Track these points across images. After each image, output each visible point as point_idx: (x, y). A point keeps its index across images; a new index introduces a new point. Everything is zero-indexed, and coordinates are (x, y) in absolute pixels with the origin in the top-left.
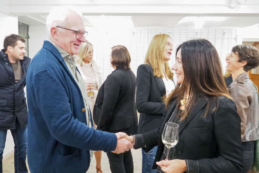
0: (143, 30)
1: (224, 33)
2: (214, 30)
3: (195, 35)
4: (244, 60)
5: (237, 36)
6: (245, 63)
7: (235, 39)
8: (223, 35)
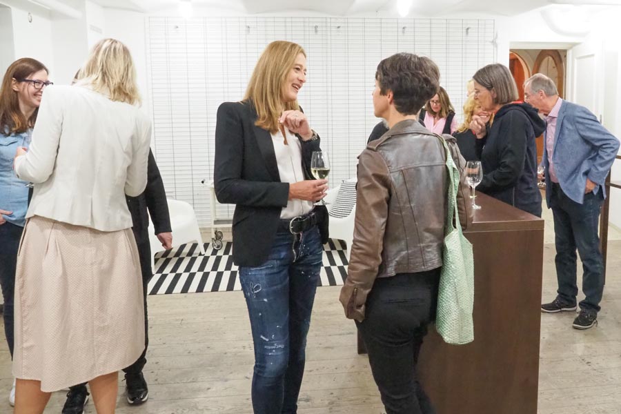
0: (272, 20)
1: (468, 29)
2: (445, 22)
3: (400, 34)
5: (496, 38)
7: (494, 42)
8: (464, 34)
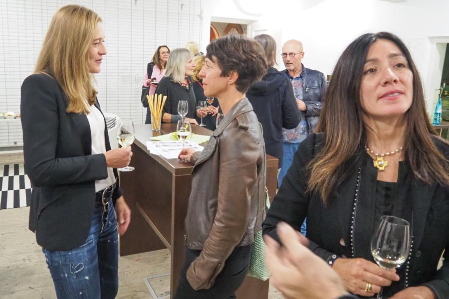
3: (133, 5)
4: (231, 69)
5: (202, 13)
6: (236, 76)
7: (200, 16)
8: (180, 8)
